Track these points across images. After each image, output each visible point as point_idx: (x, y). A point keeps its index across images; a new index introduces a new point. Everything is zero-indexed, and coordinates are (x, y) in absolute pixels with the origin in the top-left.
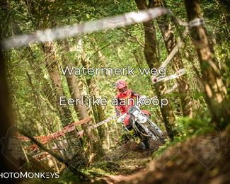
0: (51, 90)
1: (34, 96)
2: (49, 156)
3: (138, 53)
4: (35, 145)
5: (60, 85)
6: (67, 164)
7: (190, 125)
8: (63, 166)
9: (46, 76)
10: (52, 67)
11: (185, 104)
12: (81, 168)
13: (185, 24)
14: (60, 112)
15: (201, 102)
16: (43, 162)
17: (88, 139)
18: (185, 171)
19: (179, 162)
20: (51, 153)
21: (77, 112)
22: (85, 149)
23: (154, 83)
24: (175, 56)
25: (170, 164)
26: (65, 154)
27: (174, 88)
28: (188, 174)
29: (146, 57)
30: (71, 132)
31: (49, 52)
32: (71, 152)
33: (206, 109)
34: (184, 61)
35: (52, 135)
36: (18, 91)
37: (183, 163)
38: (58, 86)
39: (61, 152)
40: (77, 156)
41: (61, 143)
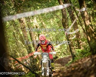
0: (23, 38)
1: (16, 41)
2: (22, 66)
3: (59, 23)
4: (16, 62)
6: (30, 70)
7: (81, 53)
8: (28, 70)
9: (21, 33)
10: (23, 29)
11: (79, 44)
13: (79, 10)
14: (27, 48)
15: (86, 43)
16: (20, 69)
17: (39, 59)
18: (79, 72)
19: (77, 68)
21: (34, 47)
22: (38, 63)
23: (66, 35)
24: (75, 24)
25: (73, 69)
27: (74, 37)
28: (81, 73)
29: (63, 24)
30: (32, 56)
31: (22, 22)
33: (88, 46)
34: (79, 26)
35: (24, 57)
36: (9, 39)
37: (78, 69)
38: (26, 37)
39: (27, 64)
40: (34, 66)
41: (27, 61)
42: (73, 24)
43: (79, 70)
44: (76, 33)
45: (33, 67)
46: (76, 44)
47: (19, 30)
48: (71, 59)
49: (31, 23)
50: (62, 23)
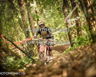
0: (21, 22)
1: (14, 25)
2: (19, 51)
4: (13, 45)
6: (26, 54)
9: (20, 17)
12: (32, 56)
14: (25, 32)
16: (17, 53)
20: (20, 49)
21: (32, 32)
23: (66, 21)
26: (26, 50)
27: (74, 25)
31: (22, 6)
32: (28, 49)
35: (21, 41)
38: (24, 21)
39: (24, 49)
40: (31, 51)
41: (24, 45)
42: (73, 11)
43: (79, 58)
44: (76, 21)
46: (75, 32)
47: (18, 14)
48: (70, 47)
49: (31, 8)
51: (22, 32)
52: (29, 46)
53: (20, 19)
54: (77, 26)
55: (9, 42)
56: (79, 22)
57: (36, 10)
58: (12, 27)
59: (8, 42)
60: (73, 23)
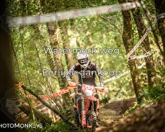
0: (53, 61)
2: (49, 111)
3: (118, 39)
4: (39, 102)
5: (59, 59)
8: (60, 118)
12: (71, 120)
14: (59, 79)
16: (45, 115)
18: (149, 125)
19: (145, 118)
23: (129, 60)
25: (138, 119)
26: (60, 108)
27: (143, 65)
28: (152, 128)
30: (66, 94)
32: (65, 108)
35: (52, 95)
39: (58, 108)
40: (69, 111)
41: (58, 101)
42: (141, 41)
44: (145, 58)
45: (67, 113)
46: (144, 78)
47: (46, 47)
48: (136, 103)
49: (68, 37)
50: (123, 39)
51: (55, 78)
52: (66, 102)
53: (50, 57)
54: (147, 68)
55: (32, 95)
56: (151, 61)
57: (78, 41)
58: (37, 70)
59: (30, 96)
60: (141, 62)
